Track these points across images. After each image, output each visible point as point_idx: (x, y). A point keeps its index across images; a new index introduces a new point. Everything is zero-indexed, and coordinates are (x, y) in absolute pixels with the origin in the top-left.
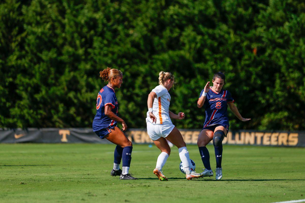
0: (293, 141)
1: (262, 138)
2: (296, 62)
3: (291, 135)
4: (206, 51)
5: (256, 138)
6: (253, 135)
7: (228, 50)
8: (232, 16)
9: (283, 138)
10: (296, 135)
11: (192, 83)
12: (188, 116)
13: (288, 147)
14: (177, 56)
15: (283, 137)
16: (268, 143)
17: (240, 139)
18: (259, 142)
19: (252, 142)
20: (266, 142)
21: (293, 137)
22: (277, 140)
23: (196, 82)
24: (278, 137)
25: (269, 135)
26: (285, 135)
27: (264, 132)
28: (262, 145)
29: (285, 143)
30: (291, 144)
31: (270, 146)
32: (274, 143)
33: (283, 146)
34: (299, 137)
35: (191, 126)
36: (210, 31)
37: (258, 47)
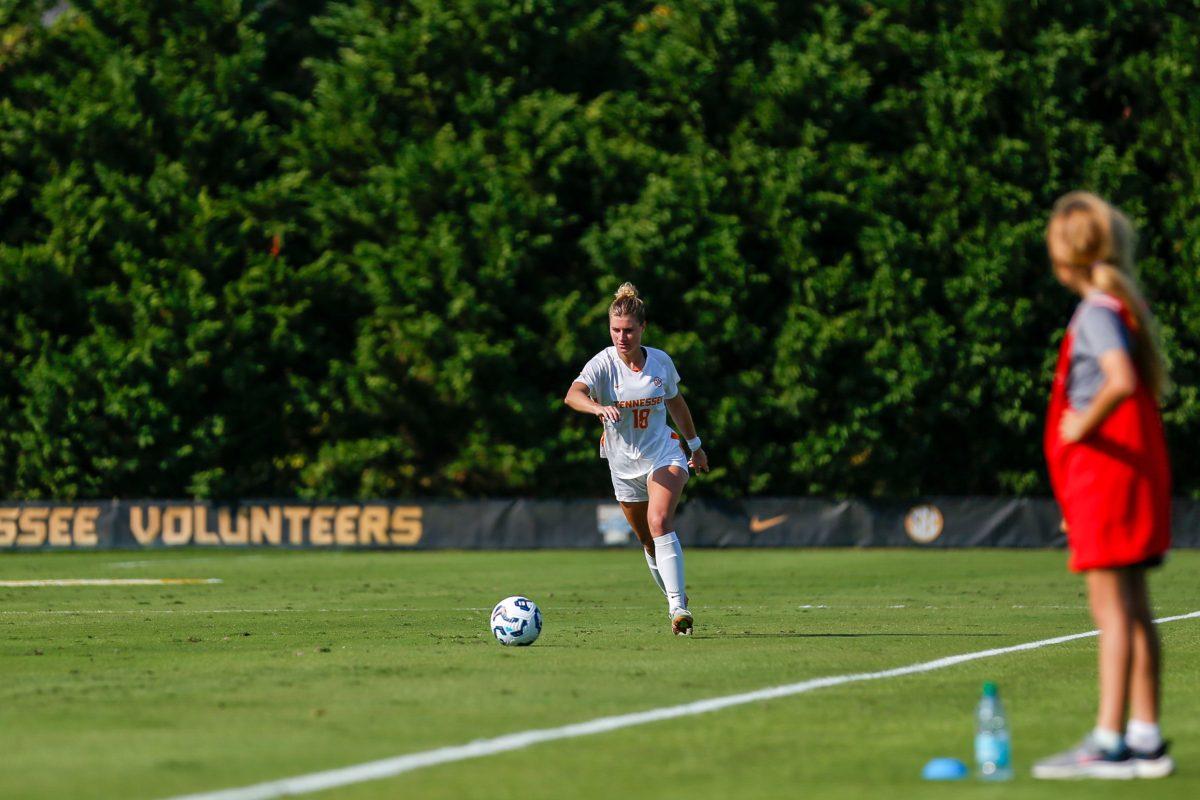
0: (406, 532)
1: (306, 524)
2: (424, 282)
3: (401, 512)
4: (121, 248)
5: (286, 525)
6: (275, 513)
7: (191, 245)
8: (198, 134)
9: (374, 521)
10: (416, 512)
11: (81, 351)
12: (65, 456)
13: (391, 548)
14: (29, 261)
15: (374, 519)
16: (326, 539)
17: (234, 528)
18: (296, 536)
19: (274, 536)
20: (319, 536)
21: (407, 519)
22: (356, 531)
23: (94, 349)
24: (356, 521)
25: (329, 512)
26: (381, 512)
27: (313, 504)
28: (307, 546)
29: (381, 538)
30: (399, 539)
31: (334, 548)
32: (345, 538)
33: (374, 547)
34: (423, 521)
35: (72, 489)
36: (133, 182)
37: (287, 235)
